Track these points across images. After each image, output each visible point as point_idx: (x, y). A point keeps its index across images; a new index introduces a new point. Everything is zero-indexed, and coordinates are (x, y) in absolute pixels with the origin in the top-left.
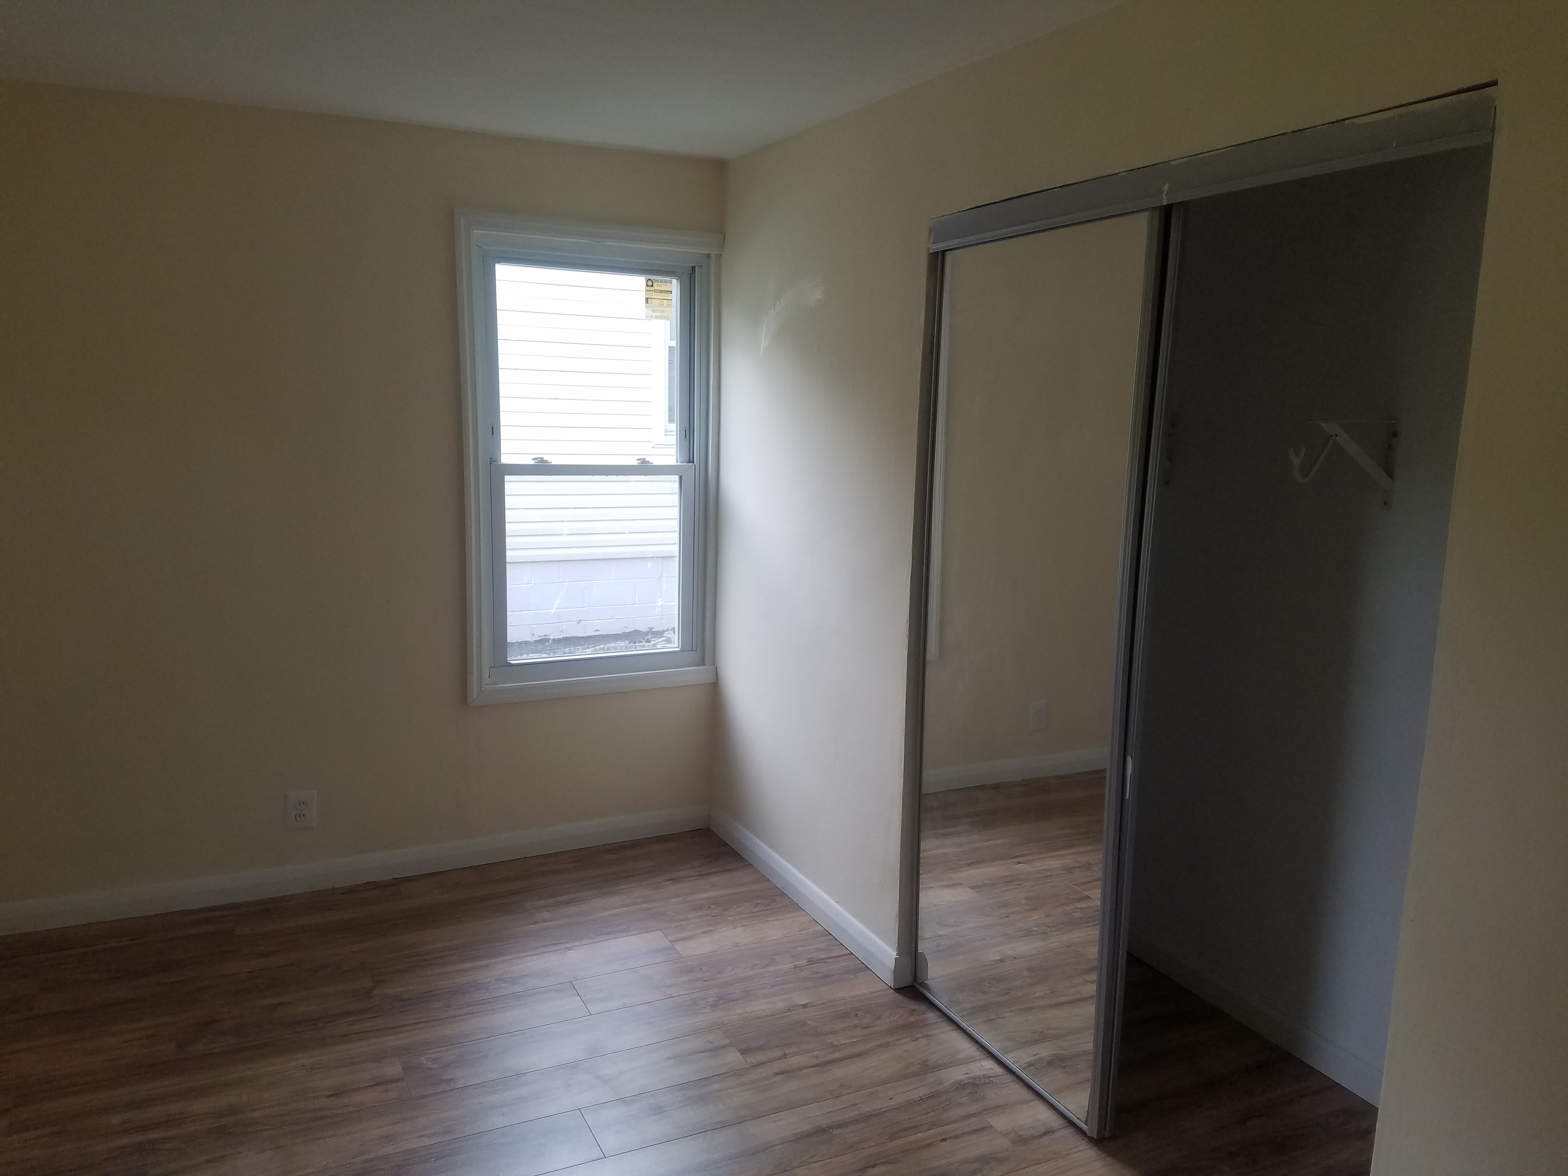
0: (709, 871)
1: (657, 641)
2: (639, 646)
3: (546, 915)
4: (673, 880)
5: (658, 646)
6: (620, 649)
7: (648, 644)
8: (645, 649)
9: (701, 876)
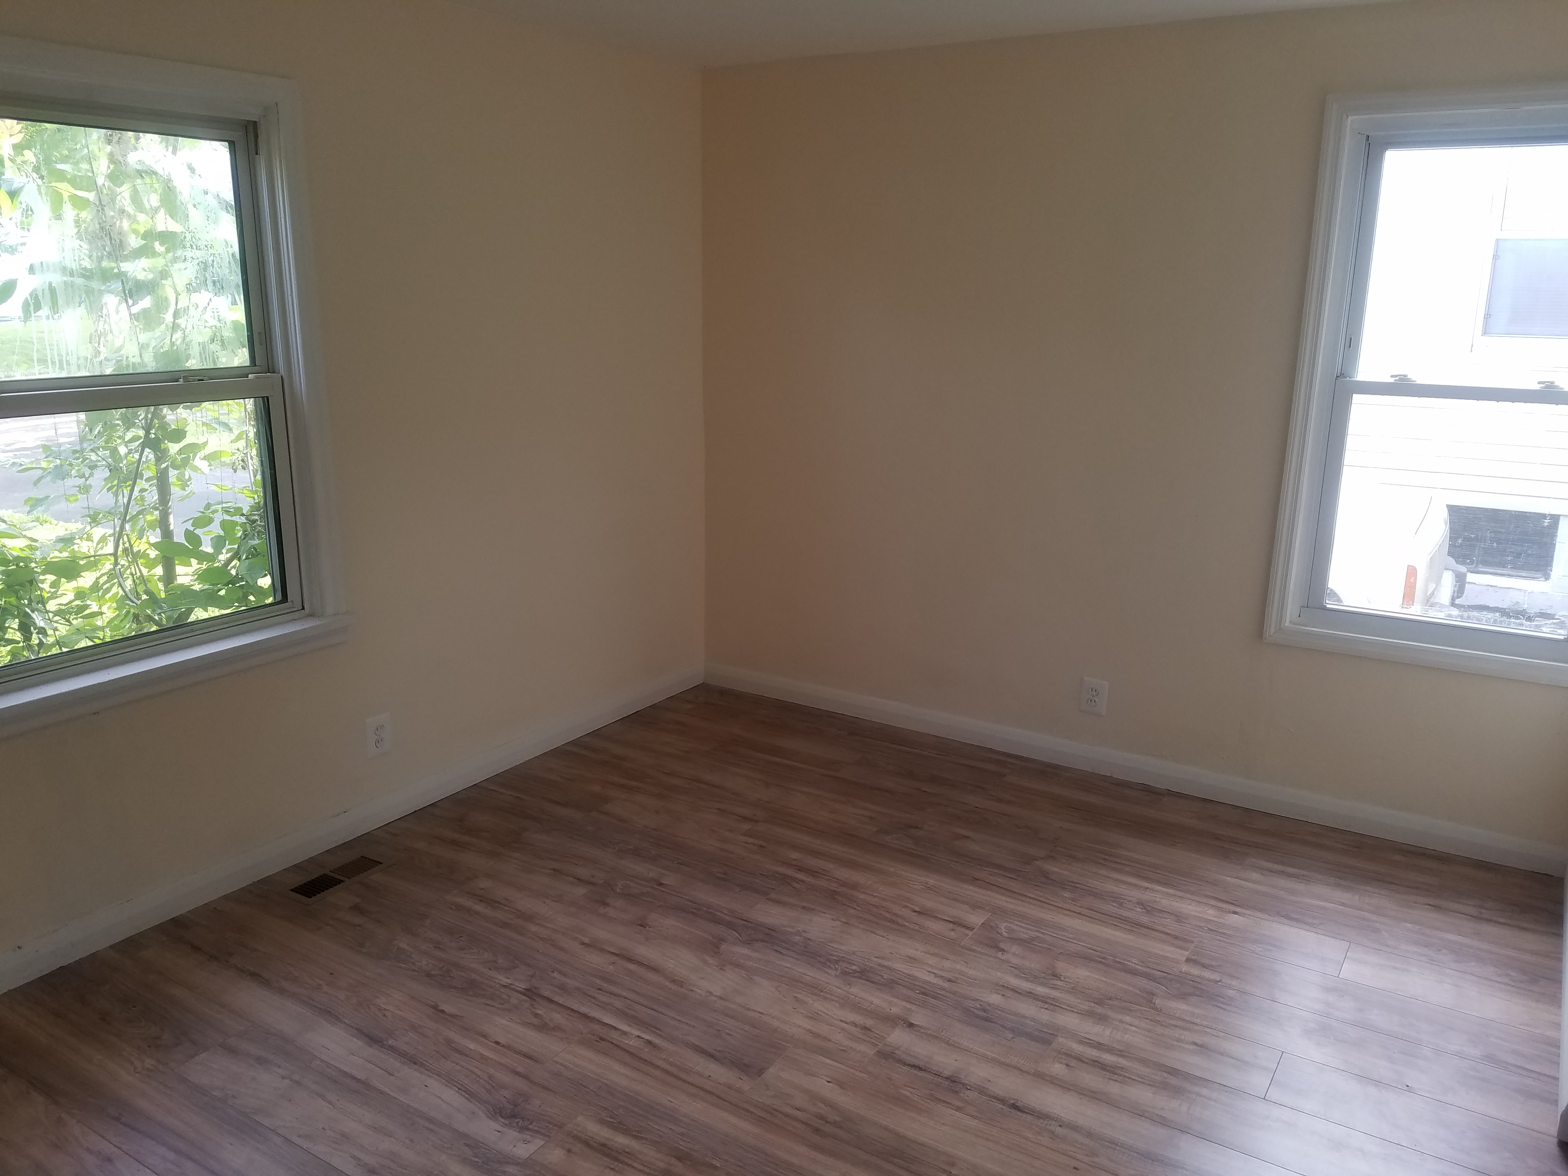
0: (1494, 918)
1: (1544, 622)
2: (1514, 623)
3: (1255, 876)
4: (1437, 908)
5: (1544, 629)
6: (1486, 621)
7: (1529, 623)
8: (1524, 628)
9: (1479, 918)
